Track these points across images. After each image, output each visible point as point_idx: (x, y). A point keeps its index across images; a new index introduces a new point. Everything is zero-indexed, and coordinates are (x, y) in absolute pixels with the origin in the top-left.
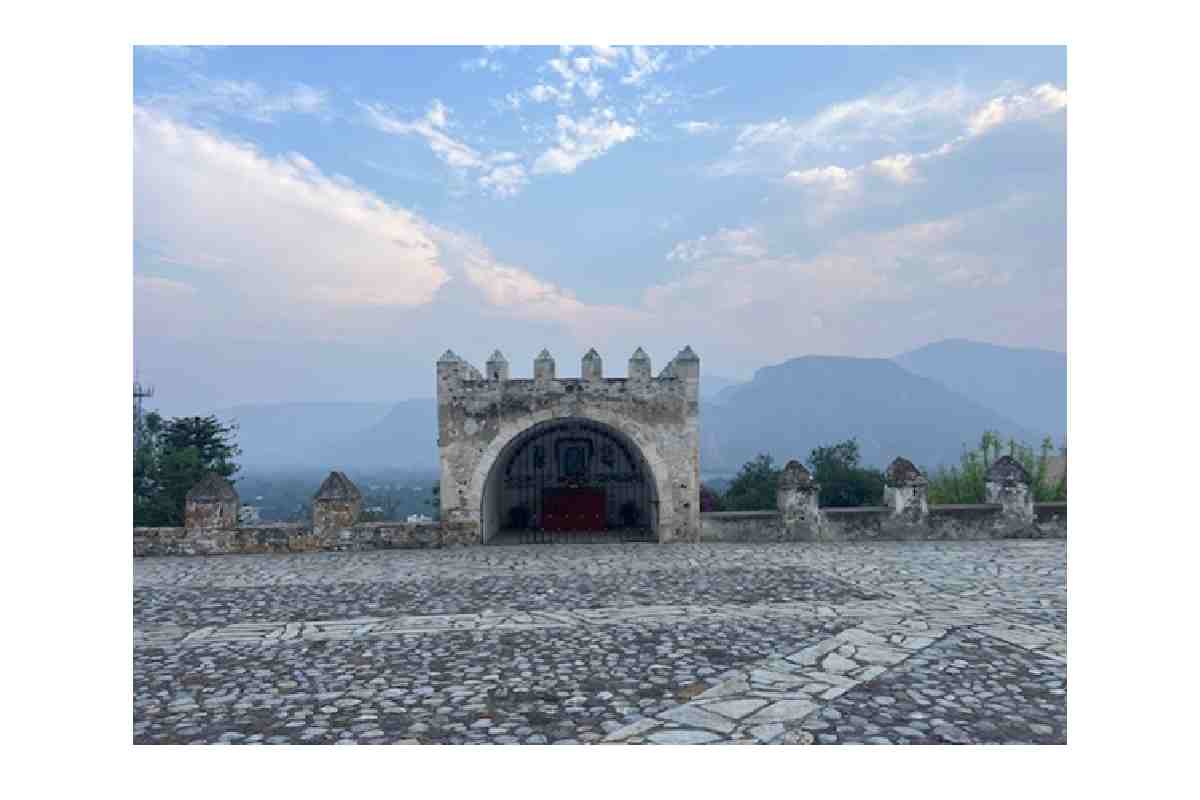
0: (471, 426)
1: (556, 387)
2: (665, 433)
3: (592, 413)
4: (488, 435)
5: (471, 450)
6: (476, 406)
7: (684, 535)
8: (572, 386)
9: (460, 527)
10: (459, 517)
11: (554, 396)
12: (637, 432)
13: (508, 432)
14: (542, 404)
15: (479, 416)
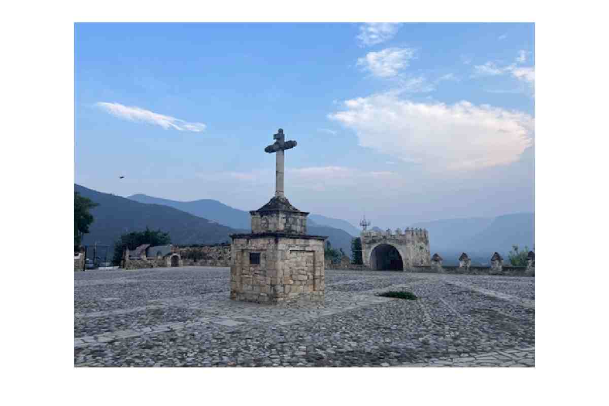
0: (367, 245)
1: (382, 237)
2: (403, 247)
3: (389, 243)
4: (370, 247)
5: (367, 251)
6: (368, 241)
7: (409, 271)
8: (384, 237)
9: (366, 266)
10: (366, 265)
11: (381, 240)
12: (398, 247)
13: (373, 246)
14: (379, 241)
15: (368, 244)
